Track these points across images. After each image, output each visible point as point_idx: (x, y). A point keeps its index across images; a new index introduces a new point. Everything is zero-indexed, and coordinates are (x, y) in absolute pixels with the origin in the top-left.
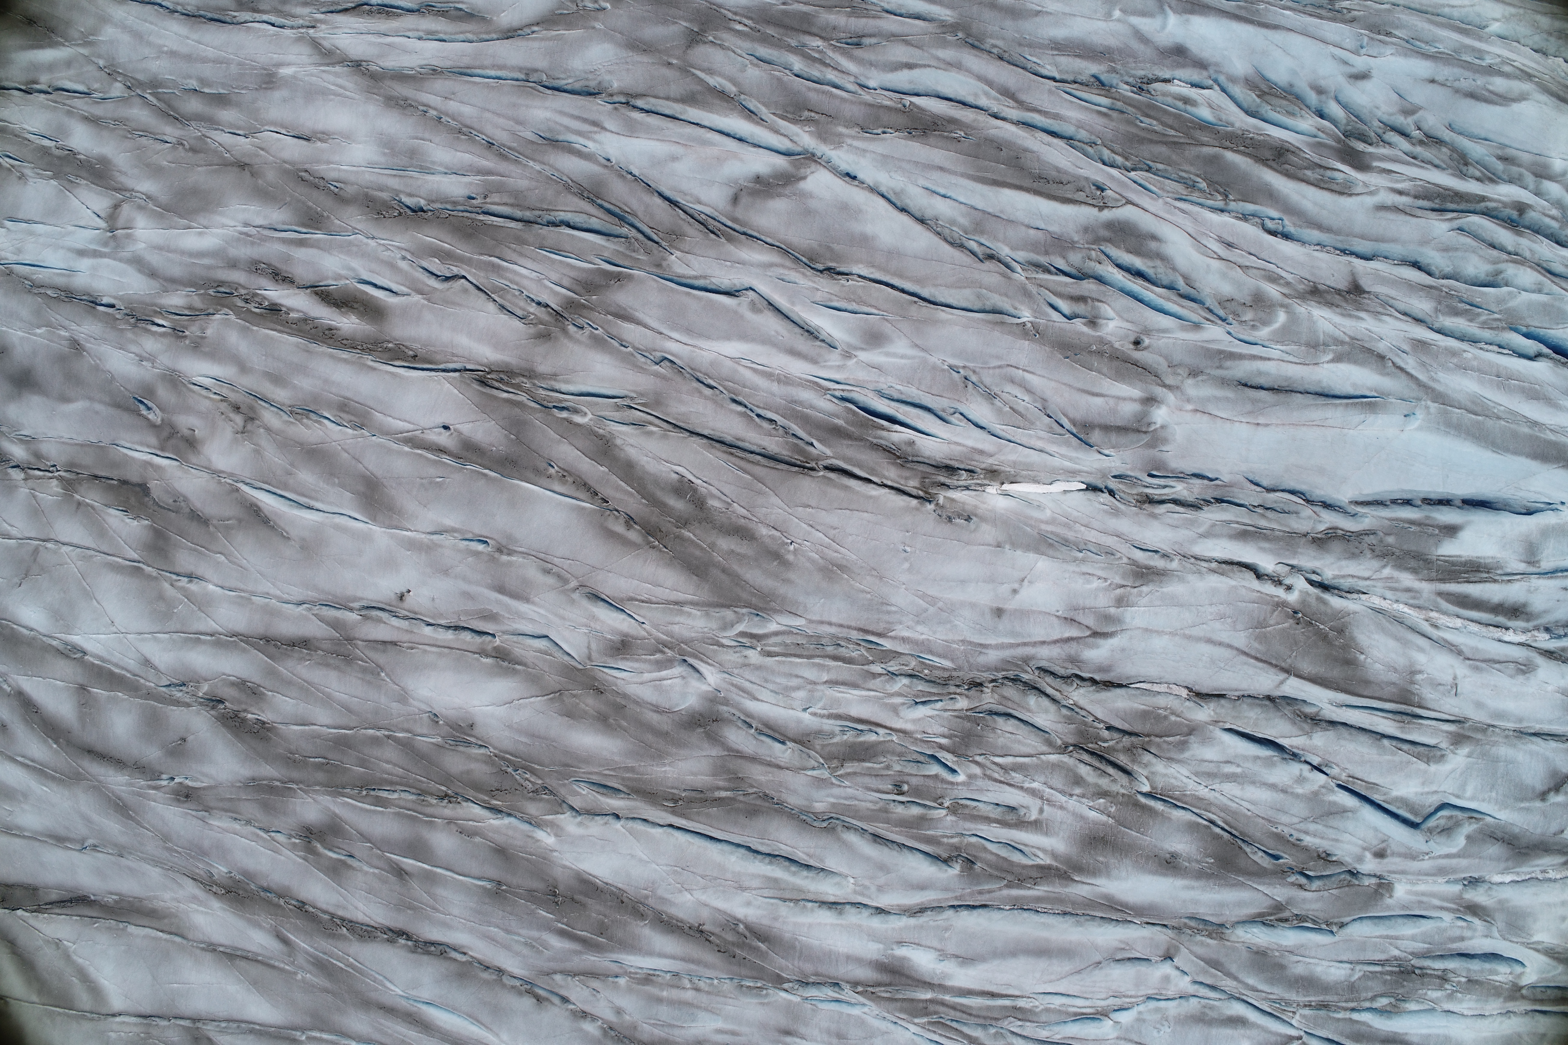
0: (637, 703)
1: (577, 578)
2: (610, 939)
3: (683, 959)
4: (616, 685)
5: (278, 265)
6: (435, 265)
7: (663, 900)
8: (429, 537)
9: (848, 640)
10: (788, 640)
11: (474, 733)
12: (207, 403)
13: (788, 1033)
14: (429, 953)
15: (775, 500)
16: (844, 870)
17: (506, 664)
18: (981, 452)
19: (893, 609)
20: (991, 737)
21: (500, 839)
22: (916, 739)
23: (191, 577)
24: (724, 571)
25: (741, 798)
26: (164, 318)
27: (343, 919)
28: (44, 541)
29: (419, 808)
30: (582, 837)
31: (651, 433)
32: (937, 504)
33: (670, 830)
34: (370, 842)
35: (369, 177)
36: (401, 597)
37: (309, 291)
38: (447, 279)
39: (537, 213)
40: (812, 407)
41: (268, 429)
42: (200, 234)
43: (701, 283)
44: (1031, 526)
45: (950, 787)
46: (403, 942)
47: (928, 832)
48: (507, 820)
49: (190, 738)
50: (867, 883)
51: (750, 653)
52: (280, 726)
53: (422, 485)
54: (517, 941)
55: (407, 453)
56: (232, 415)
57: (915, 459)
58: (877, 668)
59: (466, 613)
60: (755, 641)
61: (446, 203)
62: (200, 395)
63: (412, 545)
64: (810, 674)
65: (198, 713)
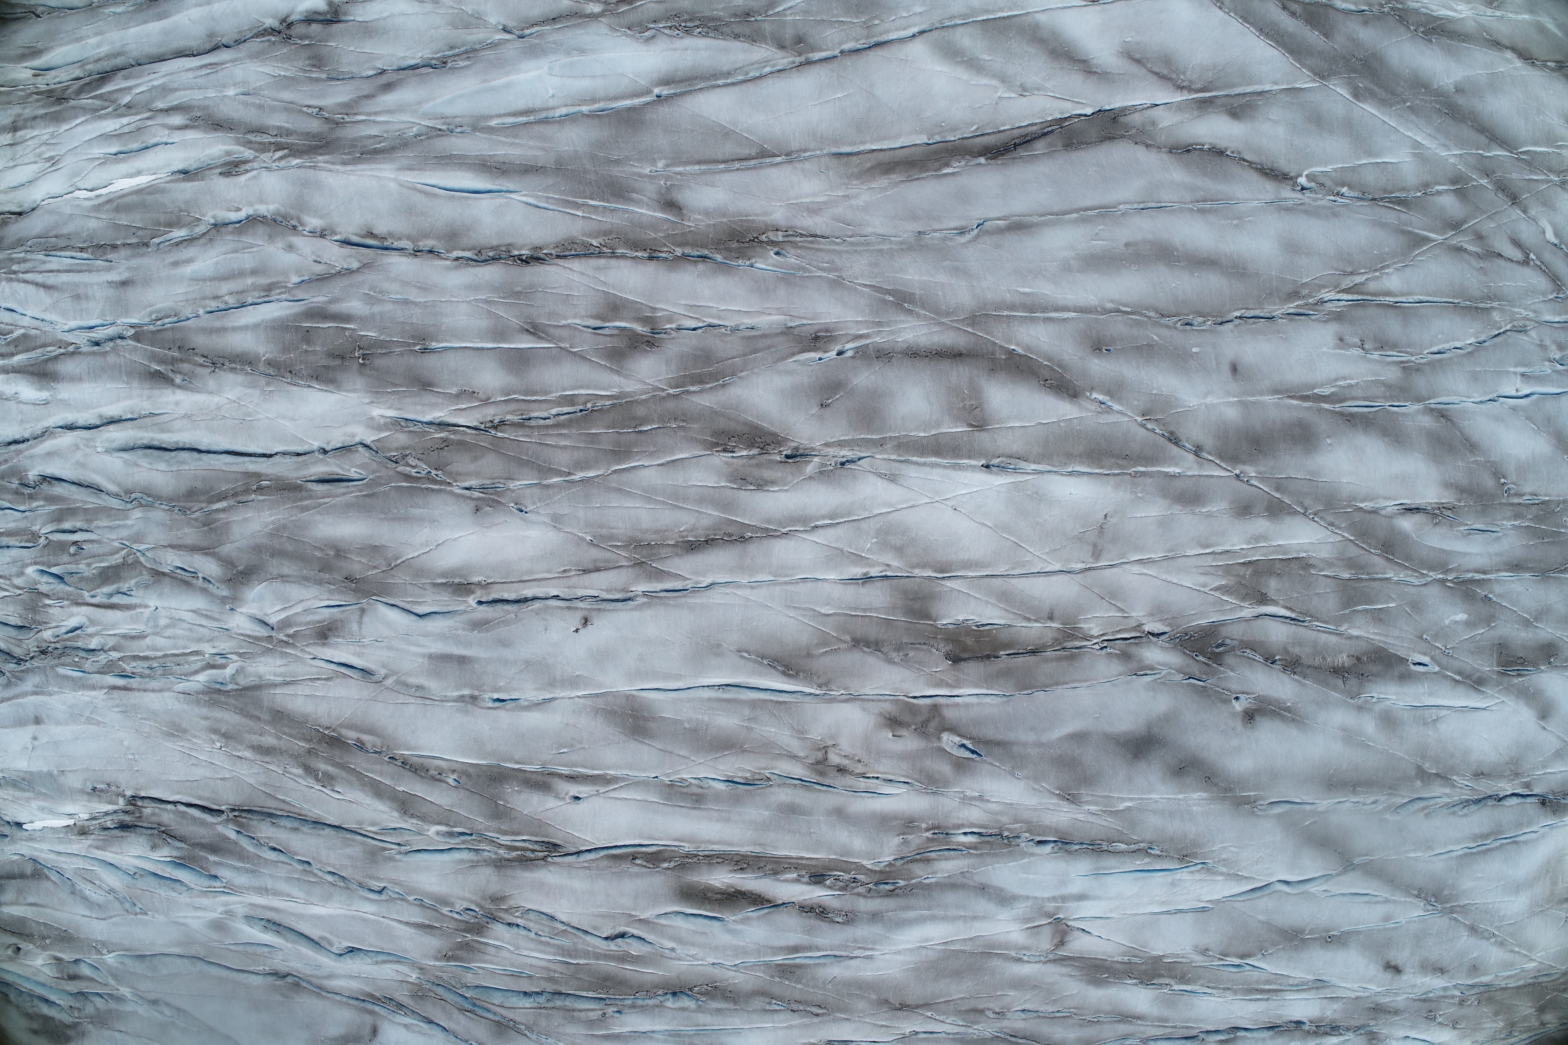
0: (306, 579)
1: (387, 688)
2: (298, 328)
3: (224, 329)
4: (330, 592)
5: (822, 924)
6: (635, 948)
7: (252, 386)
8: (556, 695)
9: (142, 676)
10: (186, 668)
11: (472, 504)
12: (881, 768)
13: (124, 283)
14: (492, 248)
15: (251, 780)
16: (107, 458)
17: (457, 581)
18: (97, 848)
19: (116, 709)
20: (19, 609)
21: (429, 398)
22: (68, 599)
23: (867, 579)
24: (259, 718)
25: (203, 505)
26: (963, 845)
27: (600, 255)
28: (1089, 569)
29: (523, 406)
30: (346, 424)
31: (373, 824)
32: (124, 796)
33: (268, 452)
34: (574, 353)
35: (735, 1022)
36: (586, 621)
37: (780, 902)
38: (622, 935)
39: (550, 1005)
40: (237, 869)
41: (793, 757)
42: (927, 940)
43: (381, 958)
44: (40, 793)
45: (38, 560)
46: (523, 252)
47: (53, 507)
48: (428, 418)
49: (815, 410)
50: (88, 451)
51: (214, 651)
52: (701, 453)
53: (581, 743)
54: (397, 293)
55: (609, 768)
56: (845, 762)
57: (153, 831)
58: (115, 655)
59: (506, 623)
60: (212, 662)
61: (642, 1006)
62: (894, 775)
63: (574, 682)
64: (160, 641)
65: (811, 440)
